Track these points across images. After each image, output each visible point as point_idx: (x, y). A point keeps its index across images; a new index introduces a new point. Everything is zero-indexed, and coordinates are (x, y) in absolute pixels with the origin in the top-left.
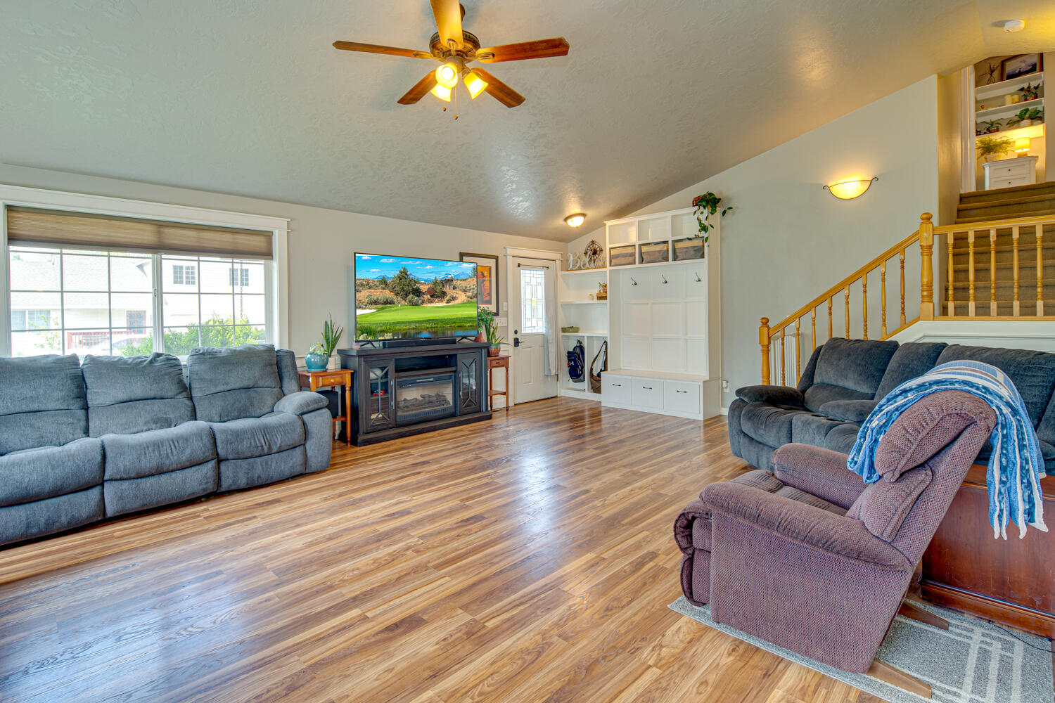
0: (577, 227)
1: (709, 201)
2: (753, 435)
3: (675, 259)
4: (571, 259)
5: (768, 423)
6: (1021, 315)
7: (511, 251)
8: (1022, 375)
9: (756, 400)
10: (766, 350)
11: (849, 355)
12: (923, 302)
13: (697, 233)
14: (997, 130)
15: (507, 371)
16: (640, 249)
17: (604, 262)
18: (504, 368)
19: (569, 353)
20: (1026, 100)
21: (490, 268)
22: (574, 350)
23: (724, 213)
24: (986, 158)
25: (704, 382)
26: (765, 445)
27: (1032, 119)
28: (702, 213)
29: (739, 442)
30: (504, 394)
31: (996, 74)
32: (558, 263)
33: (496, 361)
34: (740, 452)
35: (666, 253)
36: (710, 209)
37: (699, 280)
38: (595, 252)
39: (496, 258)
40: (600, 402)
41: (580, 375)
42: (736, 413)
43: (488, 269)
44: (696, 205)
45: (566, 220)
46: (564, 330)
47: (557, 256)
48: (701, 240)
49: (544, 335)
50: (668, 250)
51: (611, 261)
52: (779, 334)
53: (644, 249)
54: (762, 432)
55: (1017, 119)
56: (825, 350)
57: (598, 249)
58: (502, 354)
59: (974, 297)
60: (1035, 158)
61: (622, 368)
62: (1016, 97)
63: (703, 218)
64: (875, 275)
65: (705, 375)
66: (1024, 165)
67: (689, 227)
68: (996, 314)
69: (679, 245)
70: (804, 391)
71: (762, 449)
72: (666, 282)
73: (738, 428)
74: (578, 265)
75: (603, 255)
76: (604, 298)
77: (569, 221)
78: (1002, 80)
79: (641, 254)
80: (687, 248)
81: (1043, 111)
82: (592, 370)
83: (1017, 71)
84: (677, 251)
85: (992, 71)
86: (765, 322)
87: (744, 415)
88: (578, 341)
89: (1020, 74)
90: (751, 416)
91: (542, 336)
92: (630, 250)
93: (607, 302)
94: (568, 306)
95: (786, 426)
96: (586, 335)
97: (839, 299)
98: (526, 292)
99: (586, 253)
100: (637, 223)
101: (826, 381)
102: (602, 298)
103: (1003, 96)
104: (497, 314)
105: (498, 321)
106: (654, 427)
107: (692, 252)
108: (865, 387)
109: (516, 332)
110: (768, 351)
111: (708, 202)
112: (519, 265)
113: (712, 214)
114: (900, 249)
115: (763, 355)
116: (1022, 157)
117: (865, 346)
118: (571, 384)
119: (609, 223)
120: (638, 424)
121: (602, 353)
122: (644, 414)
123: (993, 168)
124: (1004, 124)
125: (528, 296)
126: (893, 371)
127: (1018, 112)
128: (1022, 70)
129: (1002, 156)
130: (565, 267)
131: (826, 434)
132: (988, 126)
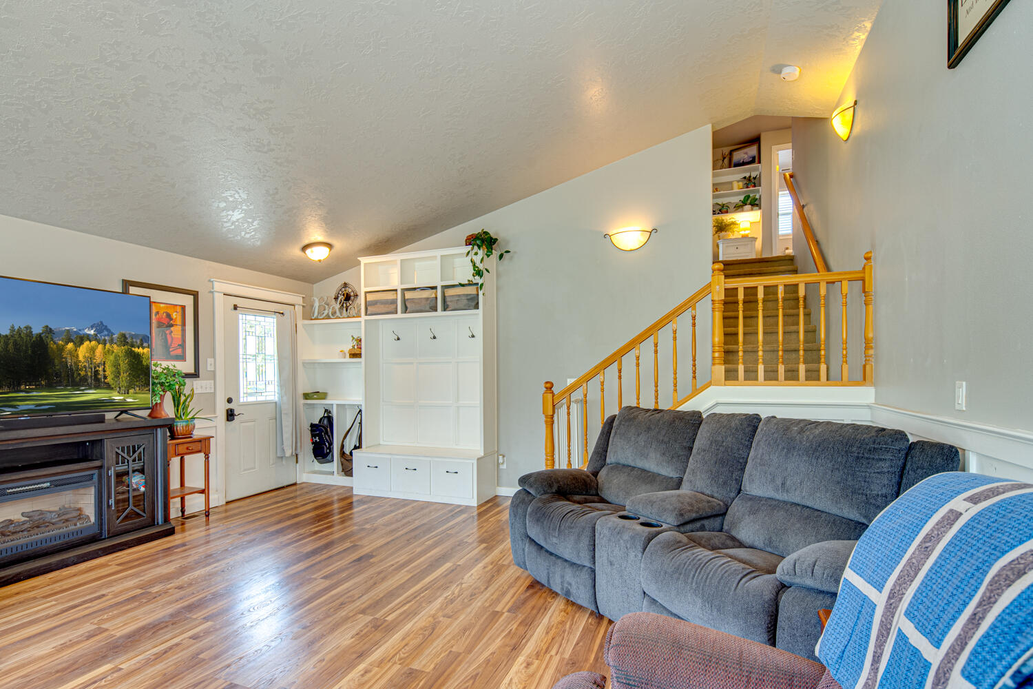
0: (320, 261)
1: (485, 241)
2: (542, 543)
3: (445, 308)
4: (317, 305)
5: (562, 528)
6: (806, 380)
7: (219, 286)
8: (867, 458)
9: (545, 493)
10: (550, 422)
11: (649, 429)
12: (713, 364)
13: (471, 278)
14: (727, 212)
15: (207, 458)
16: (403, 295)
17: (359, 311)
18: (202, 455)
19: (312, 426)
20: (747, 187)
21: (183, 308)
22: (320, 421)
23: (501, 256)
24: (719, 236)
25: (478, 459)
26: (558, 557)
27: (752, 205)
28: (476, 254)
29: (523, 550)
30: (202, 492)
31: (726, 161)
32: (299, 309)
33: (186, 446)
34: (524, 563)
35: (434, 302)
36: (486, 250)
37: (473, 336)
38: (348, 298)
39: (195, 295)
40: (352, 488)
41: (328, 454)
42: (520, 511)
43: (179, 309)
44: (470, 244)
45: (304, 248)
46: (306, 396)
47: (297, 299)
48: (475, 287)
49: (276, 403)
50: (436, 298)
51: (366, 309)
52: (564, 401)
53: (408, 295)
54: (555, 540)
55: (741, 204)
56: (620, 424)
57: (352, 294)
58: (197, 434)
59: (763, 360)
60: (755, 239)
61: (382, 443)
62: (741, 184)
63: (477, 259)
64: (665, 335)
65: (478, 448)
66: (748, 244)
67: (463, 272)
68: (783, 379)
69: (449, 292)
70: (595, 474)
71: (555, 564)
72: (434, 338)
73: (522, 531)
74: (326, 312)
75: (357, 301)
76: (357, 355)
77: (308, 251)
78: (730, 167)
79: (404, 301)
80: (459, 296)
81: (760, 198)
82: (343, 446)
83: (741, 161)
84: (448, 299)
85: (724, 158)
86: (549, 387)
87: (530, 514)
88: (326, 411)
89: (744, 164)
90: (541, 516)
91: (274, 404)
92: (390, 296)
93: (362, 360)
94: (312, 365)
95: (588, 533)
96: (335, 402)
97: (628, 361)
98: (248, 345)
99: (336, 298)
100: (399, 262)
101: (623, 461)
102: (355, 355)
103: (731, 183)
104: (195, 375)
105: (198, 386)
106: (417, 523)
107: (465, 302)
108: (669, 470)
109: (230, 401)
110: (553, 422)
111: (483, 241)
112: (235, 307)
113: (488, 256)
114: (691, 303)
115: (547, 427)
116: (745, 237)
117: (667, 417)
118: (317, 466)
119: (364, 260)
120: (397, 521)
121: (357, 424)
122: (405, 503)
123: (725, 245)
124: (732, 207)
125: (252, 349)
126: (704, 451)
127: (742, 198)
128: (745, 161)
129: (731, 236)
130: (308, 315)
131: (644, 550)
132: (720, 207)
